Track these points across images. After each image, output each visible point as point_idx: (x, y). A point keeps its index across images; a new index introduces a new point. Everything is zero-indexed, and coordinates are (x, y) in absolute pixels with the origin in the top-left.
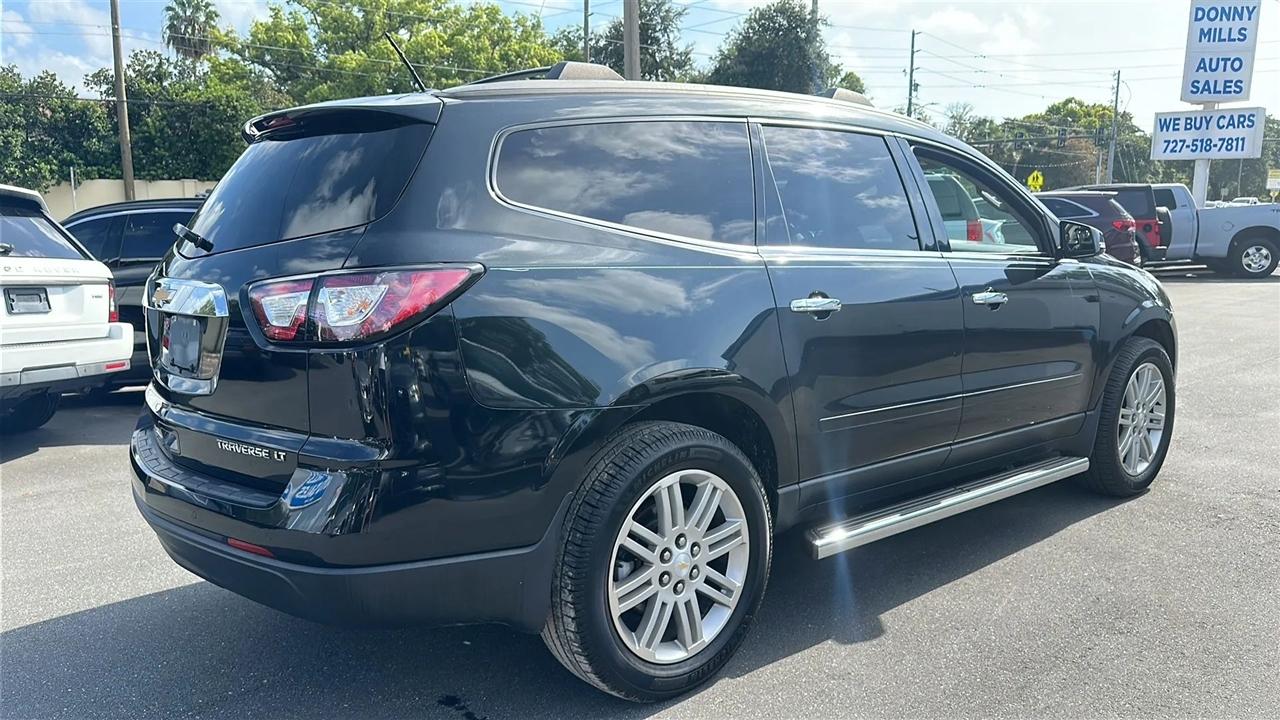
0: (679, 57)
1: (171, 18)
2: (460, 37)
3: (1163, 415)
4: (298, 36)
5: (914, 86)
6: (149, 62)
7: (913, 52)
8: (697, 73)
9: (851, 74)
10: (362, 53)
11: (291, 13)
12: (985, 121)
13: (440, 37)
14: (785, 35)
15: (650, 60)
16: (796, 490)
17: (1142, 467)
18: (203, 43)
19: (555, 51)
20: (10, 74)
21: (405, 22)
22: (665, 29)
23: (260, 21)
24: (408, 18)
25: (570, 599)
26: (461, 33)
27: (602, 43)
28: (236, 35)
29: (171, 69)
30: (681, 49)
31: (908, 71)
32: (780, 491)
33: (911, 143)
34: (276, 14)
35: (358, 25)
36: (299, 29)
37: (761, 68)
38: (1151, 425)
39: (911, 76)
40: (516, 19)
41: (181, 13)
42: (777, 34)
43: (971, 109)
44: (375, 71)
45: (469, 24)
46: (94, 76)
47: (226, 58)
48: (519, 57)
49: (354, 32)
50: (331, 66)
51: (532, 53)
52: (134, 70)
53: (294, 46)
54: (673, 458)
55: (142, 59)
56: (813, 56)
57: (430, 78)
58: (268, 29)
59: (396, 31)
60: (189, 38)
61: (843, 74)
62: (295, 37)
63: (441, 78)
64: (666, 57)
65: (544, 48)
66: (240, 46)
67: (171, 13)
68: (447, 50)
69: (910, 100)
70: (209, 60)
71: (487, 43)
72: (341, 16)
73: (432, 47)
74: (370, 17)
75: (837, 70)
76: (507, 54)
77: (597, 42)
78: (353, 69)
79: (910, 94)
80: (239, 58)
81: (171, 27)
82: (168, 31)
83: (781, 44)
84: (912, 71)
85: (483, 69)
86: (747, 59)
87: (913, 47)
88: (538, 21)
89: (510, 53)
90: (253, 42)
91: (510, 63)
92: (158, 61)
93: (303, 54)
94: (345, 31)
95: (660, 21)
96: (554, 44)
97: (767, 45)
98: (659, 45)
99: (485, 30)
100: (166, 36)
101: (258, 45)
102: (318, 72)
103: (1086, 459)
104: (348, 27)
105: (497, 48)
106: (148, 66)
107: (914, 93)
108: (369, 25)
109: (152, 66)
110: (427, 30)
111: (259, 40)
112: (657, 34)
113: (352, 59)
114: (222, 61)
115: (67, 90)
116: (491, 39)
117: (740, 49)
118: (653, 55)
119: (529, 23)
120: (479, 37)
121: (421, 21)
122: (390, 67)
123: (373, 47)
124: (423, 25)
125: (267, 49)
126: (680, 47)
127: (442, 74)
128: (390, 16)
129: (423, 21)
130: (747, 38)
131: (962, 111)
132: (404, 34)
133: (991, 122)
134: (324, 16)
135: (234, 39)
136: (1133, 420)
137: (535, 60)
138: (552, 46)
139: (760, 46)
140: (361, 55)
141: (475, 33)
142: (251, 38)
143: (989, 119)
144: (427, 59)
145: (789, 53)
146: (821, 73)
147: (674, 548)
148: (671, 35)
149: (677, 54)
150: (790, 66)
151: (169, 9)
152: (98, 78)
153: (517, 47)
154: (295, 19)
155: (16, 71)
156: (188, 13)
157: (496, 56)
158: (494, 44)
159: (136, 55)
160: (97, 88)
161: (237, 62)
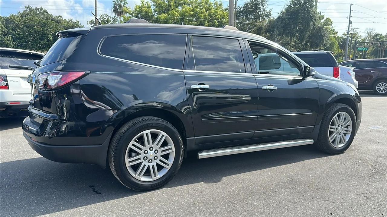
0: (267, 13)
1: (114, 4)
2: (196, 9)
3: (351, 129)
4: (148, 9)
5: (350, 22)
6: (105, 17)
7: (351, 11)
8: (273, 19)
9: (328, 18)
10: (167, 14)
11: (146, 2)
12: (379, 34)
13: (190, 9)
14: (303, 6)
15: (257, 14)
16: (193, 139)
17: (341, 146)
18: (122, 12)
19: (226, 12)
20: (71, 21)
21: (180, 5)
22: (263, 5)
23: (138, 5)
24: (181, 3)
25: (113, 160)
26: (196, 7)
27: (242, 10)
28: (130, 9)
29: (111, 20)
30: (268, 11)
31: (349, 17)
32: (187, 139)
33: (249, 41)
34: (143, 3)
35: (166, 6)
36: (149, 7)
37: (294, 17)
38: (345, 132)
39: (350, 19)
40: (214, 2)
41: (117, 3)
42: (300, 6)
43: (375, 30)
44: (170, 20)
45: (199, 5)
46: (90, 22)
47: (128, 16)
48: (214, 14)
49: (165, 8)
50: (157, 18)
51: (218, 13)
52: (101, 20)
53: (146, 12)
54: (147, 126)
55: (103, 17)
56: (312, 13)
57: (186, 22)
58: (139, 7)
59: (177, 7)
60: (118, 10)
61: (325, 19)
62: (147, 10)
63: (190, 22)
64: (263, 13)
65: (222, 11)
66: (132, 13)
67: (114, 3)
68: (192, 13)
69: (349, 27)
70: (123, 17)
71: (205, 10)
72: (161, 3)
73: (187, 12)
74: (169, 3)
75: (323, 17)
76: (210, 14)
77: (240, 9)
78: (163, 19)
79: (349, 25)
80: (131, 16)
81: (114, 7)
82: (113, 8)
83: (301, 9)
84: (350, 17)
85: (202, 18)
86: (289, 14)
87: (351, 9)
88: (221, 3)
89: (211, 13)
90: (135, 11)
91: (211, 16)
92: (107, 17)
93: (149, 15)
94: (162, 8)
95: (261, 2)
96: (226, 10)
97: (296, 9)
98: (260, 10)
99: (204, 6)
100: (113, 10)
101: (136, 12)
102: (154, 20)
103: (313, 140)
104: (163, 6)
105: (208, 12)
106: (105, 19)
107: (350, 25)
108: (170, 6)
109: (106, 19)
110: (187, 7)
111: (137, 11)
112: (260, 6)
113: (163, 16)
114: (127, 17)
115: (82, 26)
116: (206, 9)
117: (287, 10)
118: (258, 13)
119: (218, 4)
120: (202, 9)
121: (185, 4)
122: (175, 19)
123: (170, 12)
124: (186, 5)
125: (139, 14)
126: (267, 10)
127: (190, 20)
128: (176, 3)
129: (186, 4)
130: (290, 7)
131: (371, 31)
132: (180, 8)
133: (381, 35)
134: (156, 3)
135: (130, 11)
136: (336, 130)
137: (219, 15)
138: (225, 11)
139: (294, 9)
140: (166, 15)
141: (201, 7)
142: (134, 10)
143: (380, 34)
144: (185, 16)
145: (304, 12)
146: (315, 18)
147: (149, 150)
148: (265, 7)
149: (267, 12)
150: (304, 16)
151: (114, 2)
152: (91, 22)
153: (213, 11)
154: (148, 4)
155: (72, 20)
156: (119, 3)
157: (207, 14)
158: (206, 11)
159: (101, 15)
160: (90, 25)
161: (130, 17)
